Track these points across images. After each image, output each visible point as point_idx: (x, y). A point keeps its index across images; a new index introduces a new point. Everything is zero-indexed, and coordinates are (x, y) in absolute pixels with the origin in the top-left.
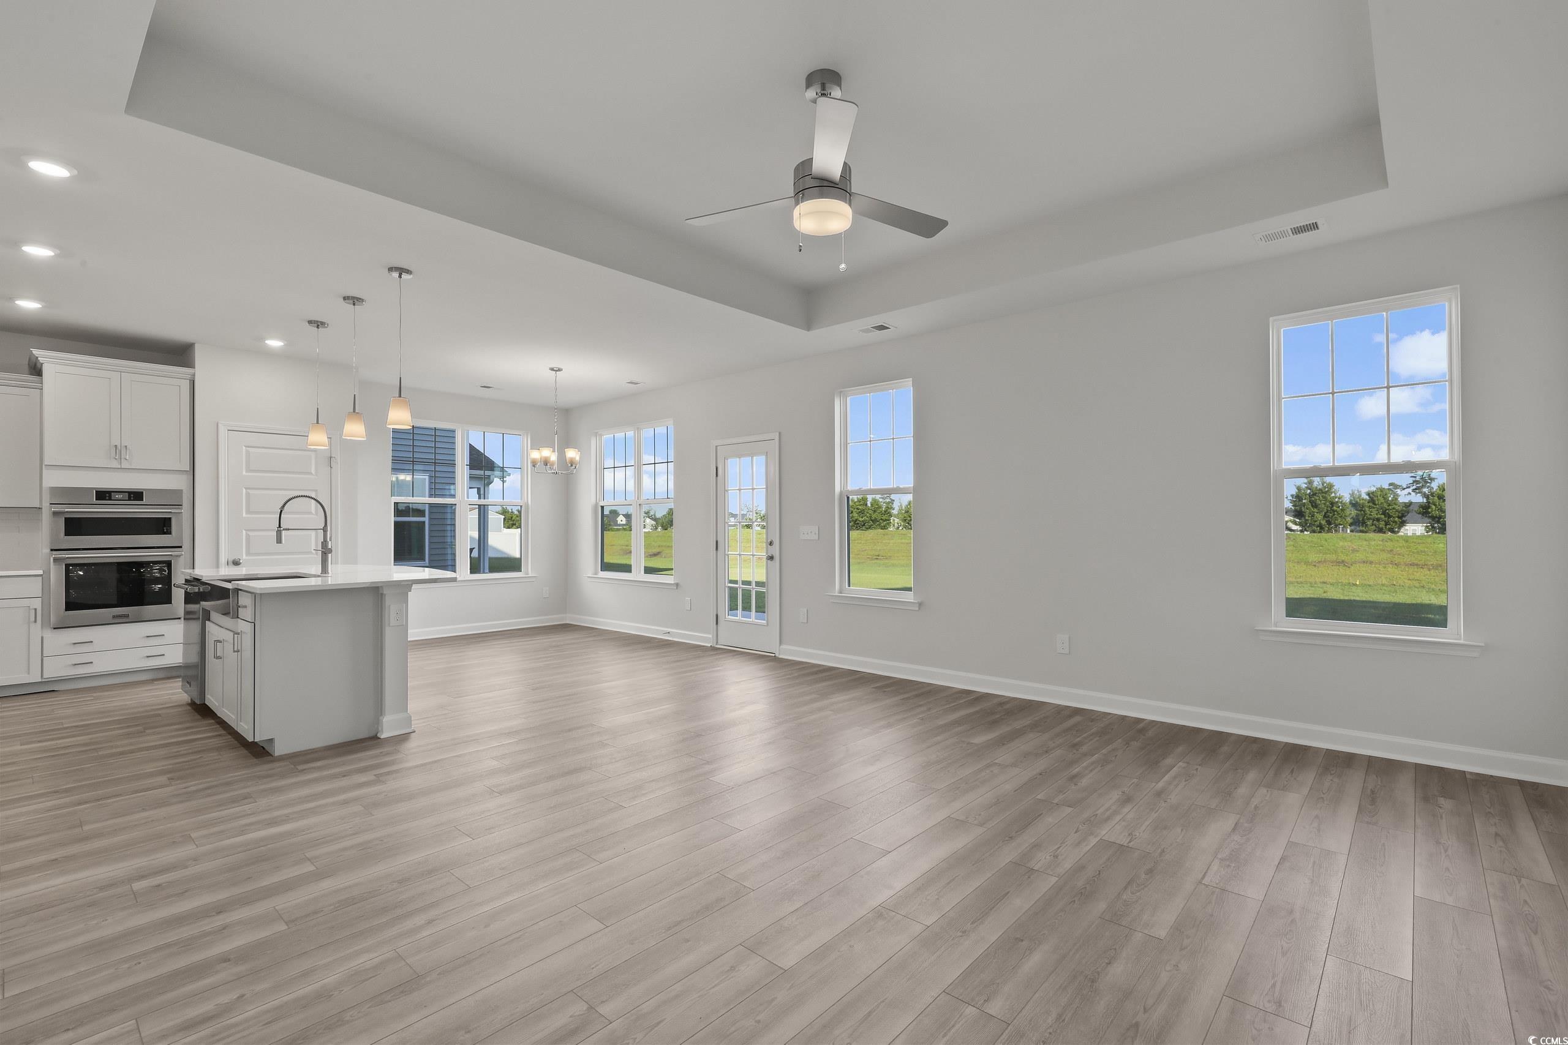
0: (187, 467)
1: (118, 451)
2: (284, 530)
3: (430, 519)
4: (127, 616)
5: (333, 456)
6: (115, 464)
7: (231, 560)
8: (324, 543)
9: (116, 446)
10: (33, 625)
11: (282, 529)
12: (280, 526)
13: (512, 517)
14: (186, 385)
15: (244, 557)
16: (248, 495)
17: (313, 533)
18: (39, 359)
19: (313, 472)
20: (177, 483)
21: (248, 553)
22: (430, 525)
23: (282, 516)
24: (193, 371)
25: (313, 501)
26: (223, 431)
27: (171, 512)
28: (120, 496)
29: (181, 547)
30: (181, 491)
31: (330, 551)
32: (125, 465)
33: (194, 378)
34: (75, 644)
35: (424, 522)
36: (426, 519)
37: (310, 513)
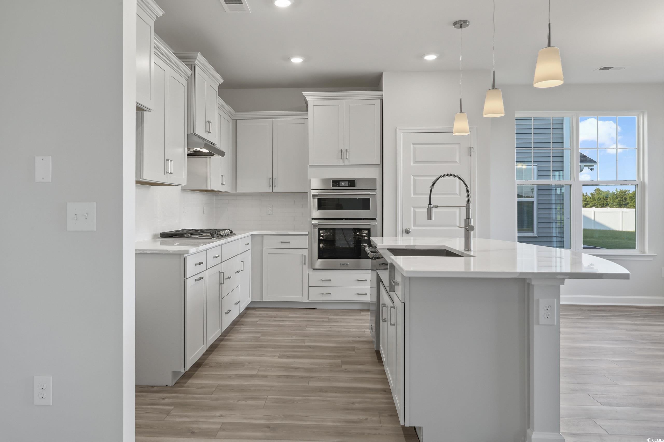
0: (379, 162)
1: (343, 154)
2: (433, 207)
3: (538, 199)
4: (347, 265)
5: (472, 147)
6: (341, 163)
7: (404, 229)
8: (467, 220)
9: (342, 150)
10: (304, 266)
11: (432, 206)
12: (430, 204)
13: (586, 199)
14: (378, 102)
15: (412, 228)
16: (414, 180)
17: (457, 210)
18: (306, 98)
19: (457, 161)
20: (372, 173)
21: (415, 225)
22: (538, 204)
23: (432, 196)
24: (382, 93)
25: (458, 180)
26: (399, 133)
27: (370, 194)
28: (344, 184)
29: (375, 219)
30: (375, 179)
31: (472, 228)
32: (347, 163)
33: (383, 99)
34: (323, 280)
35: (533, 202)
36: (535, 200)
37: (455, 194)
